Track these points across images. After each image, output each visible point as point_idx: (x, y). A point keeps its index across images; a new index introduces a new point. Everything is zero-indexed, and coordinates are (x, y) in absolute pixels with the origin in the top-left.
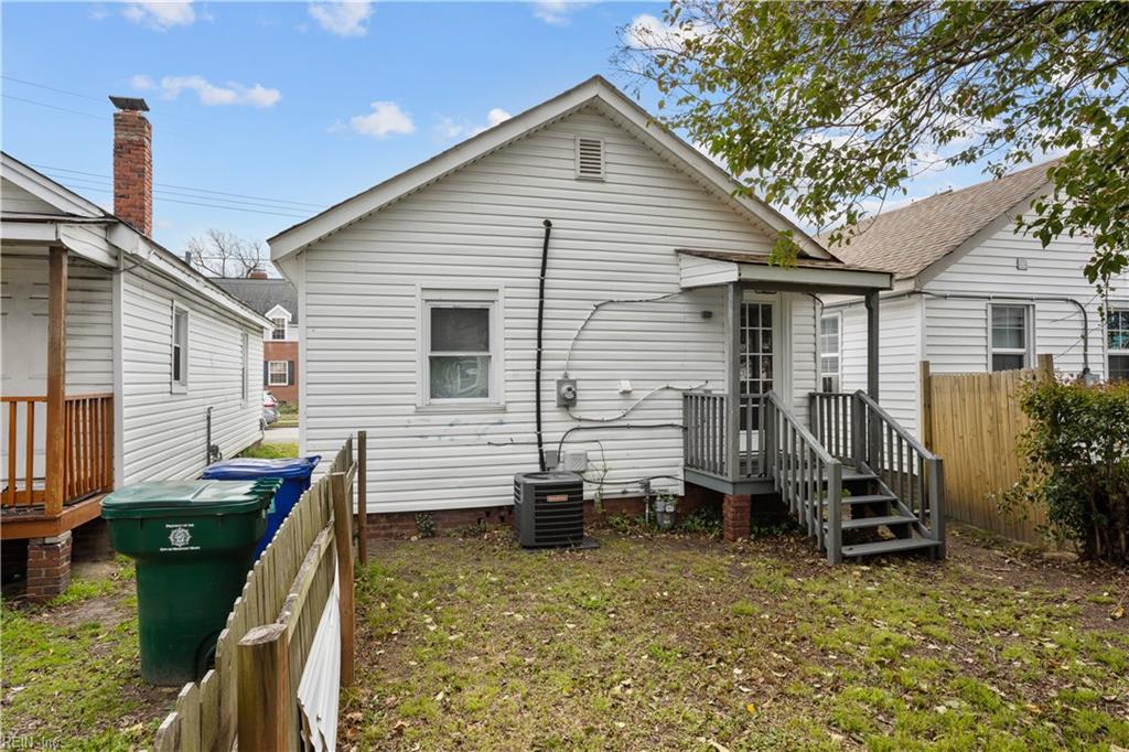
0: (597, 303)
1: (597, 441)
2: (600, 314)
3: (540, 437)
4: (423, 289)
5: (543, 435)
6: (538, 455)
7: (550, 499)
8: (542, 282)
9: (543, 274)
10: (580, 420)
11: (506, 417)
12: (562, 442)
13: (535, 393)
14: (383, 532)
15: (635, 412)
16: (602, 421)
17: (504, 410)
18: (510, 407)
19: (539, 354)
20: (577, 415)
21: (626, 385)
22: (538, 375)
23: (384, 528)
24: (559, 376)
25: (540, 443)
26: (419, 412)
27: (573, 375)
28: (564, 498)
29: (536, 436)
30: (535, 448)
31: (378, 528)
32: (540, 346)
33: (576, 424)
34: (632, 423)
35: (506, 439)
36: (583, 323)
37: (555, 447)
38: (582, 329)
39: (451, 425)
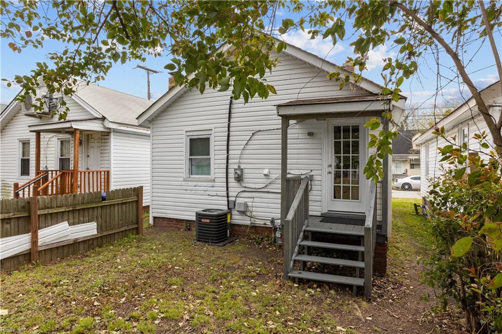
0: (253, 132)
1: (253, 198)
2: (255, 137)
3: (228, 194)
4: (186, 131)
5: (229, 193)
6: (226, 202)
7: (203, 220)
8: (229, 125)
9: (229, 121)
10: (245, 187)
11: (215, 184)
12: (236, 197)
13: (225, 174)
14: (175, 226)
15: (271, 185)
16: (255, 188)
17: (214, 181)
18: (217, 180)
19: (228, 157)
20: (244, 185)
21: (266, 172)
22: (227, 166)
23: (175, 224)
24: (236, 166)
25: (228, 197)
26: (185, 180)
27: (242, 166)
28: (208, 221)
29: (226, 193)
30: (226, 199)
31: (173, 224)
32: (228, 153)
33: (244, 189)
34: (270, 190)
35: (214, 193)
36: (247, 141)
37: (233, 199)
38: (246, 144)
39: (195, 186)
